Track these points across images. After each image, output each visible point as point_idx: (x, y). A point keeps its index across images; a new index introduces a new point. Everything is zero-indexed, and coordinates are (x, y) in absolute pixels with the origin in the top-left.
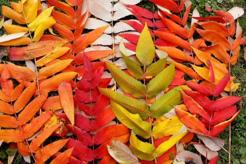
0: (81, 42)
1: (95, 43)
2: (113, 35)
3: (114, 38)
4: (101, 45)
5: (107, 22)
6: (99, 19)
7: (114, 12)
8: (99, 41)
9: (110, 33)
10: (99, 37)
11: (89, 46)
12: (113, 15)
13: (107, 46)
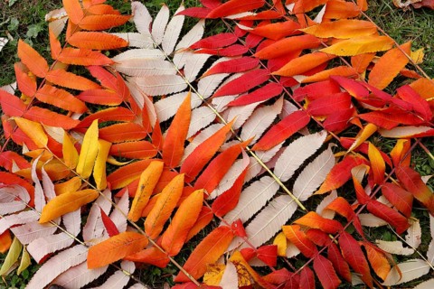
0: (171, 146)
1: (191, 132)
2: (206, 102)
3: (212, 106)
4: (202, 129)
5: (184, 91)
6: (168, 95)
7: (182, 70)
8: (194, 126)
9: (201, 102)
10: (189, 120)
11: (187, 143)
12: (183, 76)
13: (211, 124)
